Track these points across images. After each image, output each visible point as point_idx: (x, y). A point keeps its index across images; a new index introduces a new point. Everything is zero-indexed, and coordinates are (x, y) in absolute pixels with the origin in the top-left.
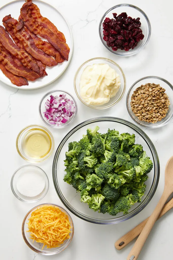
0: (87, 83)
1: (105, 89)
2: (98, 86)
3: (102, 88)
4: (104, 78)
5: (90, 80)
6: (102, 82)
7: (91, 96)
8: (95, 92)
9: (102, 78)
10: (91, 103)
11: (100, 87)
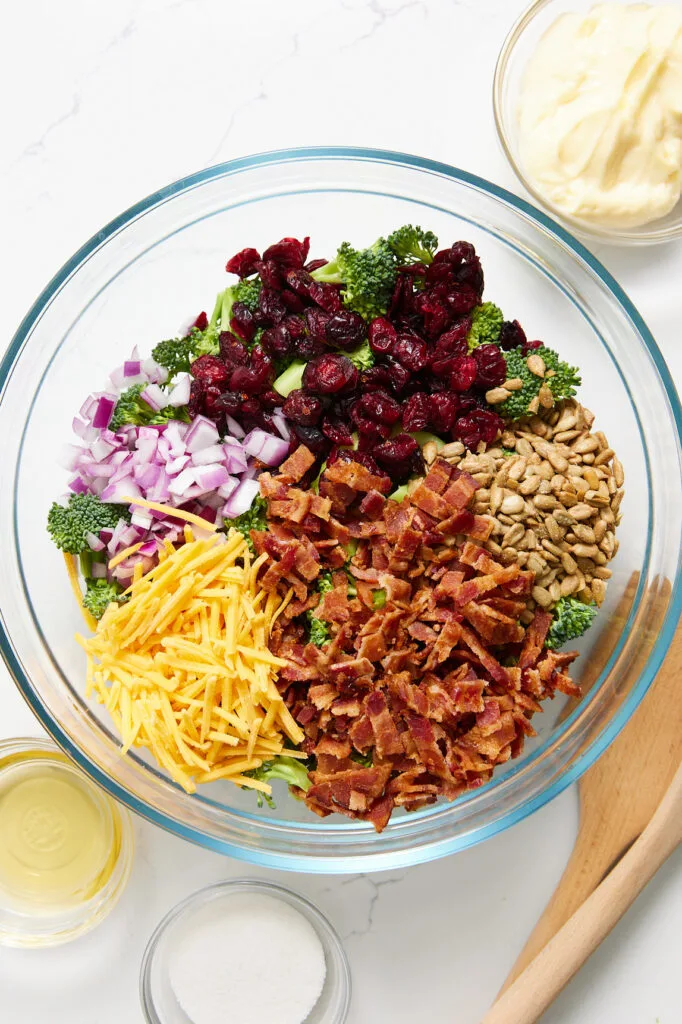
0: (567, 100)
1: (661, 134)
2: (626, 114)
3: (647, 130)
4: (662, 69)
5: (583, 79)
6: (652, 89)
7: (586, 172)
8: (607, 149)
9: (651, 69)
10: (583, 206)
11: (637, 115)
